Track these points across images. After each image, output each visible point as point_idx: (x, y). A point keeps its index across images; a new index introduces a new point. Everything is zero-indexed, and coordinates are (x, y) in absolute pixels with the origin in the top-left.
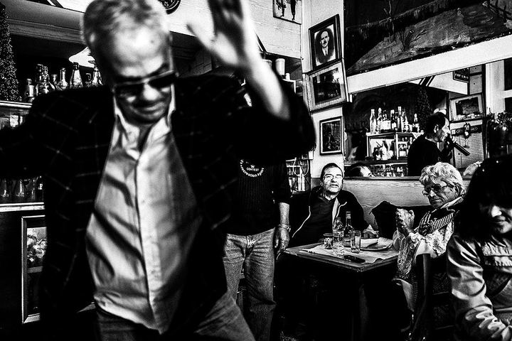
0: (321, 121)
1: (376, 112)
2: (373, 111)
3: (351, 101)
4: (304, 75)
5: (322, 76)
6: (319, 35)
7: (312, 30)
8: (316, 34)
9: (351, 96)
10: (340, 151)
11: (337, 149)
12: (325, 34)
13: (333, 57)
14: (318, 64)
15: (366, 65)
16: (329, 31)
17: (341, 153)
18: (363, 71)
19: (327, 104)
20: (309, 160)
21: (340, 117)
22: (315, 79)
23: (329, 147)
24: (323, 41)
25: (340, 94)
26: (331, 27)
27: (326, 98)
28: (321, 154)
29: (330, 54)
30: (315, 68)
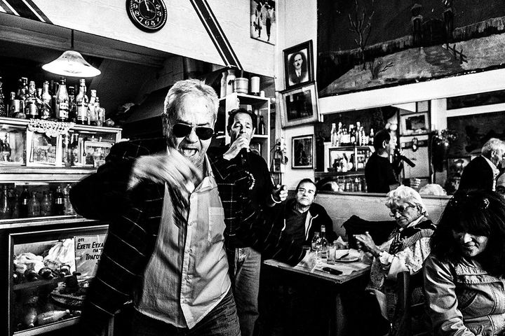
0: (293, 138)
1: (337, 126)
2: (334, 125)
3: (322, 121)
4: (277, 94)
5: (295, 96)
6: (293, 58)
7: (287, 52)
8: (290, 56)
9: (322, 116)
10: (311, 166)
11: (308, 164)
12: (298, 57)
13: (306, 79)
14: (291, 84)
15: (336, 89)
16: (303, 55)
17: (312, 168)
18: (334, 94)
19: (298, 122)
20: (281, 173)
21: (312, 135)
22: (288, 98)
23: (301, 162)
24: (296, 63)
25: (312, 114)
26: (305, 51)
27: (299, 117)
28: (293, 168)
29: (303, 76)
30: (289, 88)
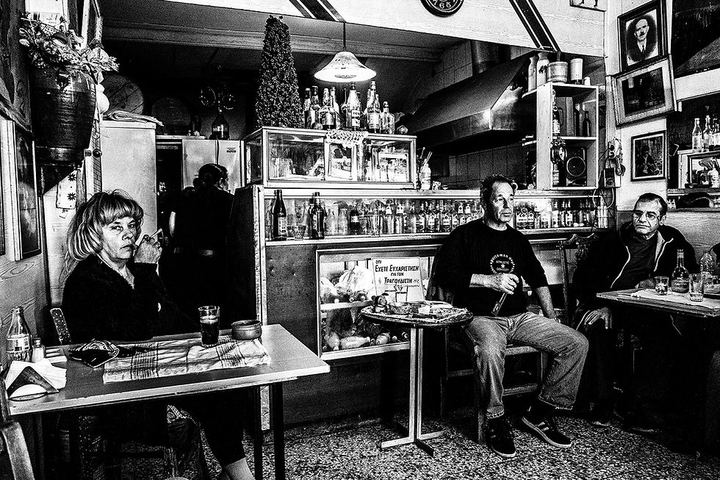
0: (633, 138)
1: (703, 122)
2: (697, 121)
3: (680, 110)
4: (608, 79)
5: (636, 79)
6: (633, 26)
7: (623, 19)
8: (628, 24)
9: (680, 104)
10: (662, 175)
11: (657, 173)
12: (643, 23)
13: (655, 53)
14: (630, 62)
15: (705, 61)
17: (664, 178)
18: (701, 70)
19: (643, 115)
20: (615, 188)
21: (663, 132)
23: (645, 171)
24: (639, 33)
25: (664, 102)
26: (653, 14)
28: (632, 180)
29: (649, 49)
30: (626, 69)
